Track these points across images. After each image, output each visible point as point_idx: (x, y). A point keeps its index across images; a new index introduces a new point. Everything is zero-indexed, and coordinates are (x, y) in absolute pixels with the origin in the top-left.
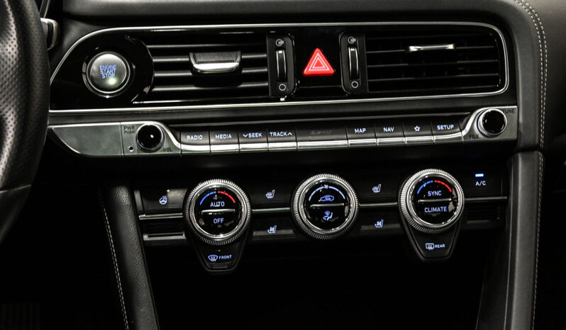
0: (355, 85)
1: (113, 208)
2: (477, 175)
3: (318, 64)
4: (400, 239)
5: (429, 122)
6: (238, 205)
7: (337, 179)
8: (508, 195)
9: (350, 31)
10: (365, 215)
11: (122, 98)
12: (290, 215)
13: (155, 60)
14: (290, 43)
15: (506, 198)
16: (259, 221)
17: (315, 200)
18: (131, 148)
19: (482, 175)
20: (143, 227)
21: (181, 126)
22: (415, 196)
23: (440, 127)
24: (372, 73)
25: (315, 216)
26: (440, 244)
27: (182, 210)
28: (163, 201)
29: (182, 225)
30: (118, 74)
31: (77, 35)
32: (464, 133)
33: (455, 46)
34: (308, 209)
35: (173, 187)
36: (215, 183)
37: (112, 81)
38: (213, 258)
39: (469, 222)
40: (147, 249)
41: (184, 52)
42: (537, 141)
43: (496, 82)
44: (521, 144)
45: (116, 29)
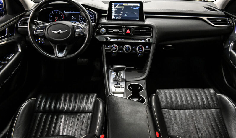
0: (133, 34)
1: (102, 47)
2: (147, 47)
3: (128, 31)
4: (136, 54)
5: (141, 40)
6: (116, 48)
7: (129, 46)
9: (133, 27)
10: (132, 50)
11: (104, 34)
12: (123, 49)
13: (109, 30)
14: (125, 28)
15: (150, 50)
16: (119, 50)
17: (126, 48)
18: (105, 40)
20: (106, 50)
21: (111, 38)
22: (138, 49)
24: (135, 33)
25: (126, 50)
26: (141, 55)
27: (110, 48)
28: (108, 47)
29: (110, 50)
30: (104, 31)
31: (100, 26)
33: (146, 30)
34: (125, 49)
35: (110, 45)
36: (115, 45)
37: (104, 32)
38: (113, 54)
39: (145, 52)
40: (106, 52)
41: (112, 29)
43: (150, 35)
44: (153, 43)
45: (105, 26)
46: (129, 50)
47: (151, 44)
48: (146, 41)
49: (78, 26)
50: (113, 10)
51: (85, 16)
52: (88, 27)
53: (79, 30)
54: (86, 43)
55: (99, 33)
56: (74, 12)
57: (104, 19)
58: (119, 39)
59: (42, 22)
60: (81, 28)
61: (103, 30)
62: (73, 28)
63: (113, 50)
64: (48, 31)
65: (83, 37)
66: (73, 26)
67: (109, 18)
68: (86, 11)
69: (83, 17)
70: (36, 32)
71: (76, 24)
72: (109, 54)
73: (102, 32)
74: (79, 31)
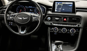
0: (68, 21)
1: (48, 29)
3: (65, 19)
4: (70, 34)
5: (73, 25)
6: (57, 30)
7: (65, 29)
9: (68, 17)
10: (67, 32)
11: (50, 21)
12: (61, 31)
13: (53, 18)
14: (63, 18)
15: (79, 32)
16: (59, 31)
18: (50, 24)
20: (50, 30)
21: (54, 23)
22: (71, 31)
24: (69, 21)
26: (73, 35)
29: (53, 31)
31: (47, 16)
33: (76, 19)
34: (63, 31)
35: (53, 28)
36: (56, 28)
37: (50, 19)
38: (55, 33)
39: (76, 33)
40: (50, 32)
41: (55, 18)
42: (82, 27)
43: (79, 22)
46: (65, 31)
47: (80, 28)
48: (77, 26)
49: (34, 16)
50: (56, 6)
51: (39, 10)
52: (40, 16)
53: (35, 18)
55: (46, 20)
56: (31, 7)
57: (50, 11)
58: (61, 24)
59: (12, 13)
60: (36, 17)
61: (49, 18)
62: (31, 17)
63: (55, 31)
64: (16, 18)
65: (37, 22)
66: (31, 15)
67: (53, 11)
68: (40, 6)
69: (37, 10)
70: (9, 18)
71: (33, 14)
72: (52, 34)
73: (48, 19)
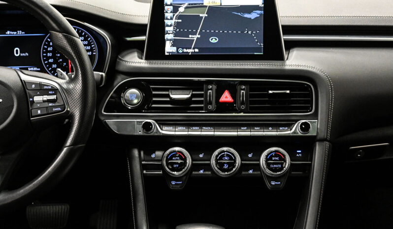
0: (243, 107)
1: (131, 158)
2: (298, 151)
3: (226, 97)
4: (260, 179)
5: (276, 125)
6: (185, 159)
7: (232, 150)
8: (312, 161)
9: (242, 83)
10: (244, 167)
11: (138, 109)
12: (209, 165)
13: (153, 93)
14: (215, 87)
15: (310, 162)
16: (195, 167)
17: (221, 158)
18: (140, 132)
19: (300, 151)
20: (143, 167)
21: (163, 123)
22: (267, 160)
23: (281, 128)
24: (252, 102)
25: (221, 168)
26: (278, 182)
27: (161, 160)
28: (153, 156)
29: (160, 167)
30: (137, 97)
31: (120, 81)
32: (292, 131)
33: (290, 92)
34: (217, 163)
35: (159, 150)
37: (136, 101)
38: (173, 183)
39: (292, 173)
40: (145, 177)
41: (167, 90)
42: (325, 137)
43: (308, 109)
44: (318, 138)
45: (137, 78)
46: (232, 165)
47: (313, 140)
48: (295, 129)
49: (40, 84)
50: (166, 21)
51: (69, 49)
52: (78, 86)
53: (46, 98)
54: (74, 143)
55: (118, 106)
56: (20, 33)
57: (136, 54)
58: (206, 125)
60: (55, 91)
61: (133, 95)
62: (25, 92)
63: (173, 169)
65: (62, 122)
66: (23, 83)
67: (155, 50)
68: (71, 28)
69: (57, 49)
71: (31, 77)
73: (130, 102)
74: (44, 101)
